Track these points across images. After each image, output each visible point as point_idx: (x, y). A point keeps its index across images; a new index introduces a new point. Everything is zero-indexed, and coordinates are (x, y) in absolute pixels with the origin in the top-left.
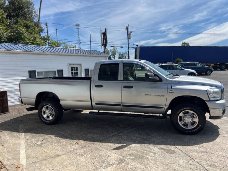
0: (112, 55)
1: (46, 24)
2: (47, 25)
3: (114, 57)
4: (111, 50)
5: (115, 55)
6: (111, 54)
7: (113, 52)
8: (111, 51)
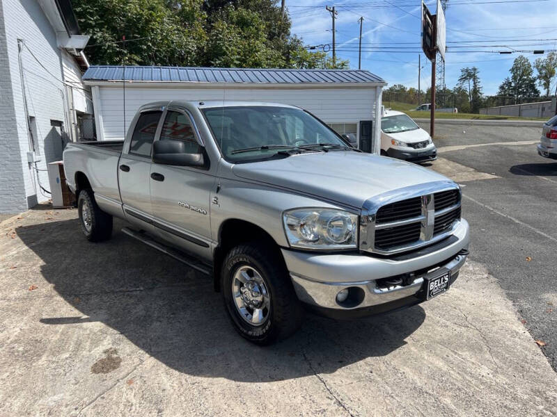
0: (539, 77)
1: (332, 9)
2: (333, 11)
3: (545, 84)
4: (538, 63)
5: (551, 76)
6: (538, 74)
7: (544, 67)
8: (537, 67)
